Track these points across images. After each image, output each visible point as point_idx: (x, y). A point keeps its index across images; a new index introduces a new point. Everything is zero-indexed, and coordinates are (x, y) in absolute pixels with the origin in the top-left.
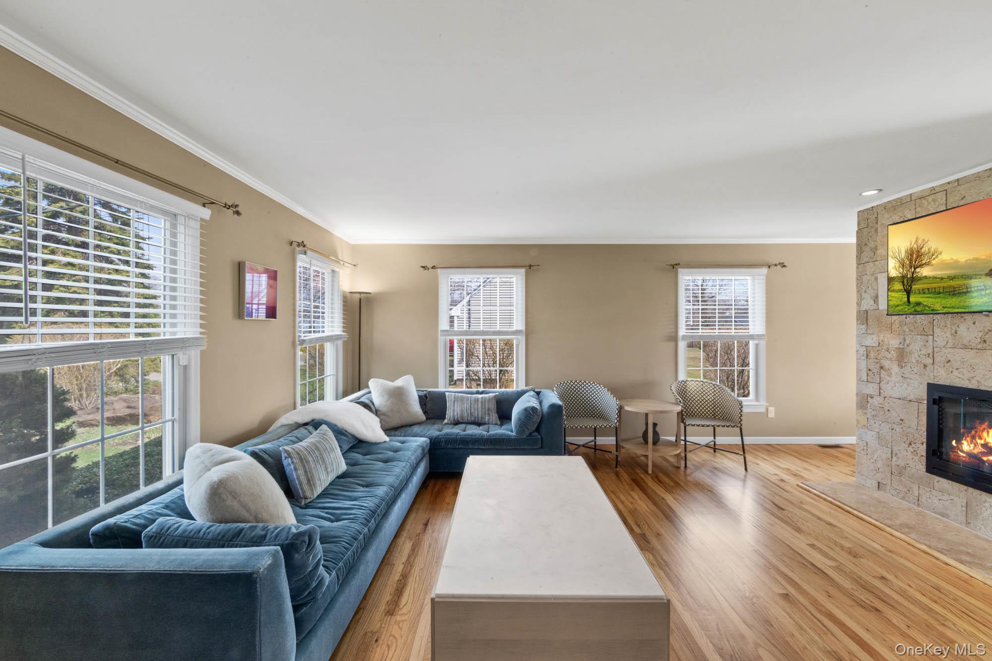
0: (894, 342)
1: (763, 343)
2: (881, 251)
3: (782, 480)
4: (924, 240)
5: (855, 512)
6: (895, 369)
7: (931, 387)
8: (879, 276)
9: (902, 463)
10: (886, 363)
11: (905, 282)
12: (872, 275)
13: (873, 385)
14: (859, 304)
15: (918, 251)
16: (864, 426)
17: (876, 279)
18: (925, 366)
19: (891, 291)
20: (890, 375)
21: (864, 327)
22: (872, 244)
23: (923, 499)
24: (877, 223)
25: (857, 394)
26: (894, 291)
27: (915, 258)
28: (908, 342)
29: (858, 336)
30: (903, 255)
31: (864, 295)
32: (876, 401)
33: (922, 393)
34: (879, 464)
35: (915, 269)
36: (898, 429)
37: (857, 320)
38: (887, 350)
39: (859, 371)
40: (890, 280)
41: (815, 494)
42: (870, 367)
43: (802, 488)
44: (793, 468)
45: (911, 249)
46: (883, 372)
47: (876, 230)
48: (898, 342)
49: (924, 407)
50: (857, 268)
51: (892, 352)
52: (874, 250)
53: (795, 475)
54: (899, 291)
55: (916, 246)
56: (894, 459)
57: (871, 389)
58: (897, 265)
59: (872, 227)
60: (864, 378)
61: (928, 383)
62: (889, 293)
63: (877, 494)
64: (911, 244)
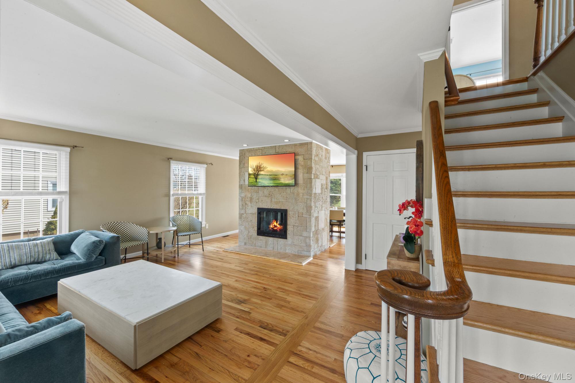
0: (249, 195)
1: (204, 197)
2: (246, 165)
3: (217, 251)
4: (261, 163)
5: (242, 253)
6: (249, 204)
7: (258, 209)
8: (245, 173)
9: (251, 234)
10: (247, 202)
11: (255, 175)
12: (244, 172)
13: (244, 210)
14: (240, 182)
15: (259, 166)
16: (241, 224)
17: (245, 174)
18: (257, 202)
19: (250, 178)
20: (248, 206)
21: (241, 190)
22: (243, 162)
23: (256, 244)
24: (245, 155)
25: (239, 214)
26: (251, 178)
27: (259, 168)
28: (253, 195)
29: (239, 193)
30: (253, 167)
31: (241, 179)
32: (244, 215)
33: (255, 211)
34: (245, 236)
35: (258, 172)
36: (250, 223)
37: (239, 187)
38: (247, 198)
39: (239, 205)
40: (250, 174)
41: (229, 252)
42: (243, 204)
43: (225, 251)
44: (219, 246)
45: (257, 166)
46: (246, 205)
47: (245, 157)
48: (250, 195)
49: (256, 215)
50: (239, 169)
51: (249, 199)
52: (244, 164)
53: (220, 248)
54: (253, 178)
56: (249, 234)
57: (243, 211)
58: (252, 170)
59: (243, 156)
60: (241, 208)
61: (258, 208)
62: (249, 178)
63: (245, 246)
64: (257, 163)
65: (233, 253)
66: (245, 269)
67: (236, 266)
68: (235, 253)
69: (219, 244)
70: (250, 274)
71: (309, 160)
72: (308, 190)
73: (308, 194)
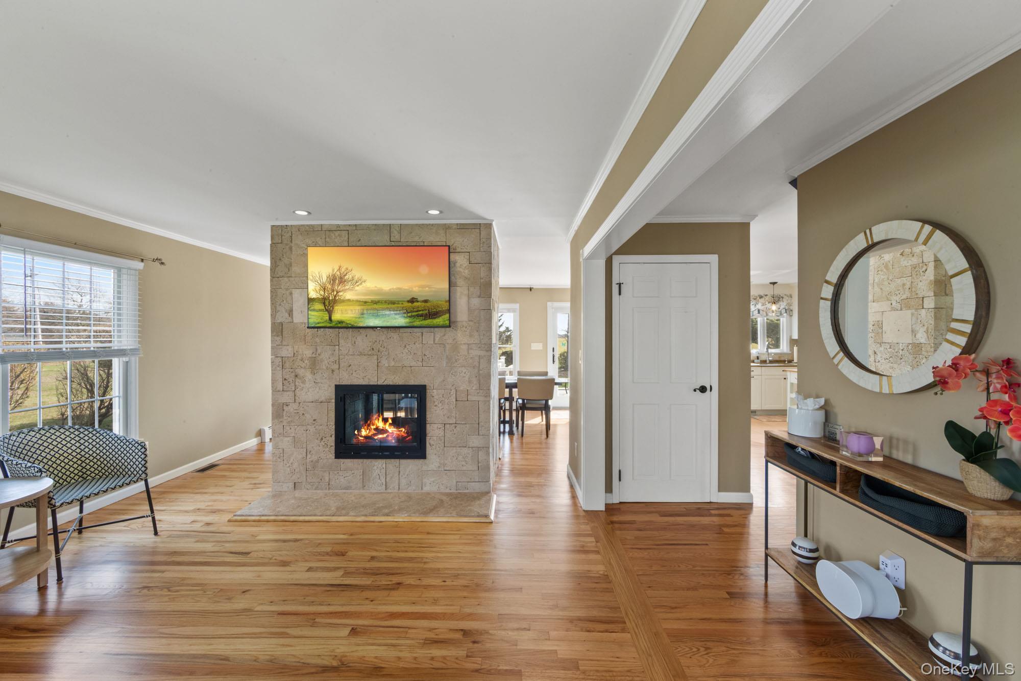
0: (308, 352)
2: (296, 269)
3: (208, 524)
4: (347, 269)
5: (301, 518)
6: (308, 376)
7: (338, 388)
8: (294, 291)
9: (315, 458)
10: (301, 372)
11: (327, 303)
12: (287, 289)
13: (288, 393)
14: (273, 316)
15: (341, 278)
16: (280, 434)
17: (291, 294)
18: (333, 371)
20: (304, 382)
21: (279, 339)
22: (286, 261)
23: (332, 483)
24: (291, 241)
25: (273, 405)
28: (319, 351)
29: (272, 348)
30: (325, 279)
31: (278, 308)
32: (292, 408)
33: (330, 393)
34: (295, 465)
35: (337, 292)
36: (312, 429)
37: (272, 332)
38: (302, 360)
39: (274, 381)
40: (310, 301)
41: (254, 521)
42: (285, 377)
43: (236, 521)
45: (334, 276)
46: (297, 380)
47: (291, 248)
48: (311, 352)
49: (332, 405)
50: (271, 281)
51: (306, 362)
52: (289, 266)
53: (214, 512)
54: (319, 310)
55: (338, 273)
56: (309, 456)
57: (287, 397)
58: (319, 287)
59: (287, 244)
60: (280, 387)
61: (336, 385)
62: (308, 311)
63: (297, 494)
64: (333, 270)
65: (268, 521)
66: (347, 573)
67: (310, 569)
68: (275, 521)
69: (198, 497)
70: (378, 588)
71: (483, 266)
72: (482, 337)
73: (483, 346)
